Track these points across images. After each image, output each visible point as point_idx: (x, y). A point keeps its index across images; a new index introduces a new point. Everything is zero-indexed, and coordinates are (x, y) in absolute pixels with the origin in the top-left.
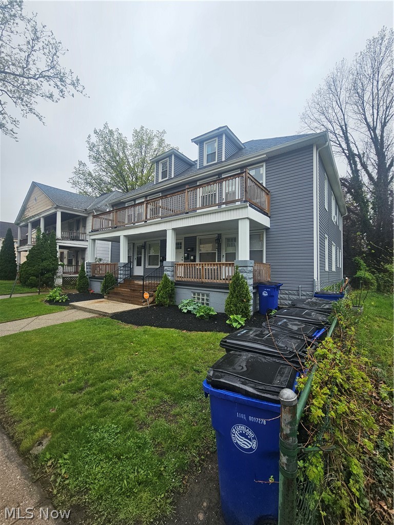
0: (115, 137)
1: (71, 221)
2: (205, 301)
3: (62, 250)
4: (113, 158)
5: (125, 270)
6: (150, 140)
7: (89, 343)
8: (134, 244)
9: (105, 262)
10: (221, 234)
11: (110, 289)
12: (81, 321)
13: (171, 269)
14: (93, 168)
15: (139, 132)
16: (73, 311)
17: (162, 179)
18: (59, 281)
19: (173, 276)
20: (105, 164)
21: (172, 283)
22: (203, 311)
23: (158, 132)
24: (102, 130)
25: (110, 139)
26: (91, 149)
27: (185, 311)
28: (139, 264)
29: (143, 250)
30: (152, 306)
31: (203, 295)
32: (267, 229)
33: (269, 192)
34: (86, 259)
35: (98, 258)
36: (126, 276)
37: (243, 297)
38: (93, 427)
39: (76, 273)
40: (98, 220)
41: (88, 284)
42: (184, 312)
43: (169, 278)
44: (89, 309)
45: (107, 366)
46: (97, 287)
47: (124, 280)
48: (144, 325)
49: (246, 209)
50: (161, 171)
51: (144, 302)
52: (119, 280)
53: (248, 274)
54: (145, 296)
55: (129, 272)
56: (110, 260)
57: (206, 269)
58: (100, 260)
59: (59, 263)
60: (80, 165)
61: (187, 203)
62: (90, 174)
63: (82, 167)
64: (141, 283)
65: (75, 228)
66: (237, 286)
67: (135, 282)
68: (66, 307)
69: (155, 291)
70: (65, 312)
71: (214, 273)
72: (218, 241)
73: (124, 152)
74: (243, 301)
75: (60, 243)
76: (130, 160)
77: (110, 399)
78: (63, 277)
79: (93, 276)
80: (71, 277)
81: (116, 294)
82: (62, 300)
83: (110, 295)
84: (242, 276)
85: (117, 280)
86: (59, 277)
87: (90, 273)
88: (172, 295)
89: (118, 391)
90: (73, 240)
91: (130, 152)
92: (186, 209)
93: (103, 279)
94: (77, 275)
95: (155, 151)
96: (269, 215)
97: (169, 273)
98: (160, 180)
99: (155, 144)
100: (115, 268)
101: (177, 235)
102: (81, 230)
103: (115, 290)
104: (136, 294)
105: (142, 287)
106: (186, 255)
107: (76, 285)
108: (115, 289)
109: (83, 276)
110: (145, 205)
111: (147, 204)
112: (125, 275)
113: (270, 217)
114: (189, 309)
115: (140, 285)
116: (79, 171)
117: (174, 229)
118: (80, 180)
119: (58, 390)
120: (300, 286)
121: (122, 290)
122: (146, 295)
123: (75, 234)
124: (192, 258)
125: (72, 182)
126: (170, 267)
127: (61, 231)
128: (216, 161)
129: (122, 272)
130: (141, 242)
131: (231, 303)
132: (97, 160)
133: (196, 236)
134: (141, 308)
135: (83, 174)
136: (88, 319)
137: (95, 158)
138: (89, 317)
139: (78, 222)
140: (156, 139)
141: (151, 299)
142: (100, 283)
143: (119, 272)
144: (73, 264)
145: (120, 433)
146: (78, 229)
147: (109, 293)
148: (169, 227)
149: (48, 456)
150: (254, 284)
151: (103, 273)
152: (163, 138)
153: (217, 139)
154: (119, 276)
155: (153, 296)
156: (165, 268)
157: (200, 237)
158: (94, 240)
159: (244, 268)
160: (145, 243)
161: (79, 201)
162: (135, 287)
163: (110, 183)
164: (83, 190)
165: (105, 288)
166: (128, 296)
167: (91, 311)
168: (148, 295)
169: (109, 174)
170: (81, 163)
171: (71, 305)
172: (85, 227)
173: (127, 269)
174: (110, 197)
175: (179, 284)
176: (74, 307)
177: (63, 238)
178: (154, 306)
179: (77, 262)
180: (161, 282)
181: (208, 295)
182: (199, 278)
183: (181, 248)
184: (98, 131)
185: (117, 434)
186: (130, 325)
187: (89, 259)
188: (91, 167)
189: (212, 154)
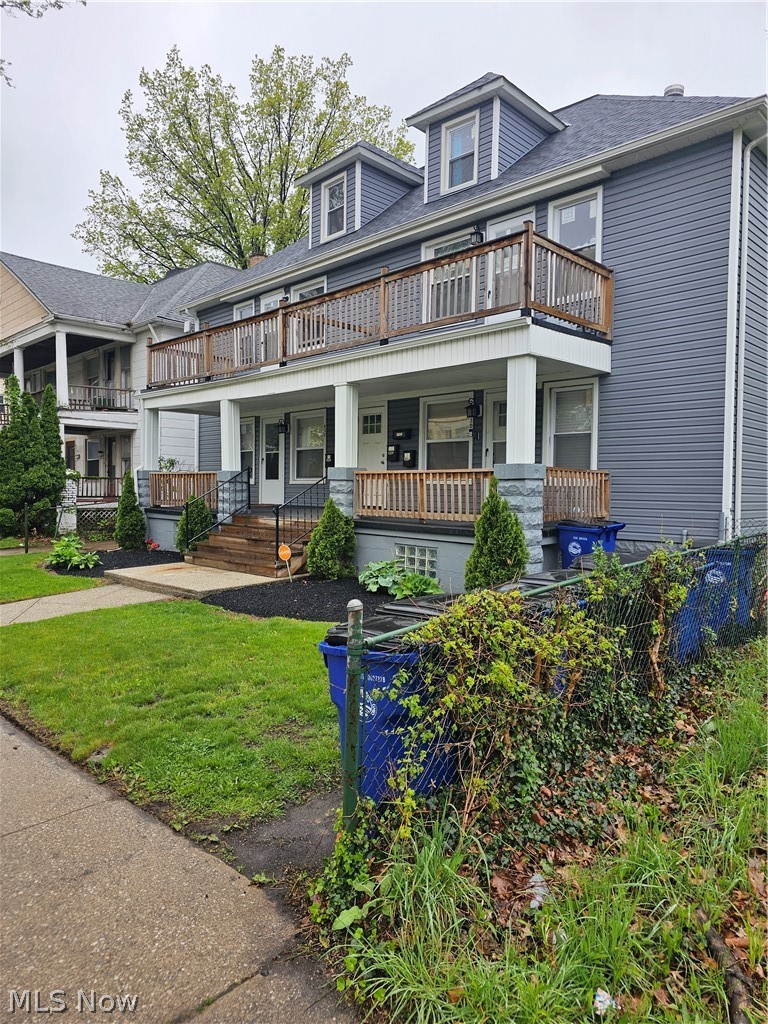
0: (200, 91)
1: (90, 354)
2: (427, 568)
3: (71, 437)
4: (197, 155)
5: (236, 491)
6: (304, 90)
7: (157, 641)
8: (257, 419)
9: (185, 470)
10: (482, 391)
11: (198, 539)
12: (135, 606)
13: (345, 486)
14: (141, 189)
15: (269, 69)
16: (116, 587)
17: (330, 233)
18: (68, 521)
19: (351, 505)
20: (173, 177)
21: (347, 522)
22: (410, 585)
23: (325, 64)
24: (161, 72)
25: (186, 99)
26: (133, 136)
27: (374, 588)
28: (272, 474)
29: (282, 437)
30: (299, 579)
31: (423, 551)
32: (602, 376)
33: (611, 271)
34: (134, 460)
35: (166, 458)
36: (239, 506)
37: (504, 553)
38: (174, 739)
39: (110, 496)
40: (161, 357)
41: (143, 528)
42: (370, 592)
43: (342, 509)
44: (150, 583)
45: (194, 673)
46: (166, 533)
47: (234, 515)
48: (273, 615)
49: (525, 332)
50: (327, 211)
51: (279, 568)
52: (220, 517)
53: (526, 499)
54: (280, 553)
55: (245, 495)
56: (196, 464)
57: (428, 485)
58: (172, 463)
59: (68, 473)
60: (105, 184)
61: (383, 316)
62: (133, 209)
63: (110, 190)
64: (272, 522)
65: (102, 376)
66: (492, 527)
67: (261, 521)
68: (98, 580)
69: (305, 543)
70: (97, 589)
71: (449, 496)
72: (474, 409)
73: (227, 136)
74: (504, 563)
75: (67, 419)
76: (246, 158)
77: (200, 714)
78: (78, 511)
79: (155, 506)
80: (98, 510)
81: (213, 550)
82: (86, 566)
83: (199, 553)
84: (506, 503)
85: (215, 517)
86: (68, 509)
87: (147, 499)
88: (347, 553)
89: (214, 705)
90: (99, 409)
91: (245, 130)
92: (382, 330)
93: (180, 514)
94: (115, 505)
95: (318, 124)
96: (609, 338)
97: (341, 497)
98: (325, 238)
99: (319, 101)
100: (209, 484)
101: (360, 396)
102: (119, 380)
103: (211, 541)
104: (262, 550)
105: (275, 532)
106: (392, 449)
107: (114, 530)
108: (211, 538)
109: (130, 508)
110: (280, 318)
111: (285, 315)
112: (236, 502)
113: (609, 343)
114: (383, 585)
115: (271, 529)
116: (105, 201)
117: (352, 385)
118: (106, 230)
119: (113, 702)
120: (685, 532)
121: (228, 542)
122: (285, 552)
123: (102, 394)
124: (407, 456)
125: (84, 234)
126: (344, 483)
127: (69, 387)
128: (474, 182)
129: (226, 495)
130: (275, 417)
131: (476, 568)
132: (150, 162)
133: (418, 399)
134: (272, 583)
135: (115, 211)
136: (151, 604)
137: (147, 158)
138: (153, 600)
139: (110, 357)
140: (321, 84)
141: (297, 563)
142: (172, 523)
143: (220, 494)
144: (101, 474)
145: (214, 747)
146: (110, 377)
147: (195, 550)
148: (340, 377)
149: (114, 763)
150: (546, 524)
151: (178, 498)
152: (343, 80)
153: (476, 113)
154: (220, 505)
155: (300, 554)
156: (332, 484)
157: (432, 401)
158: (155, 411)
159: (518, 484)
160: (287, 415)
161: (109, 300)
162: (258, 533)
163: (190, 235)
164: (115, 257)
165: (187, 536)
166: (241, 556)
167: (155, 588)
168: (288, 552)
169: (187, 205)
170: (107, 180)
171: (108, 576)
172: (127, 371)
173: (239, 486)
174: (191, 282)
175: (365, 524)
176: (117, 581)
177: (75, 405)
178: (305, 578)
179: (111, 470)
180: (320, 520)
181: (433, 552)
182: (413, 509)
183: (379, 431)
184: (151, 77)
185: (210, 748)
186: (242, 615)
187: (143, 460)
188: (136, 187)
189: (464, 158)
